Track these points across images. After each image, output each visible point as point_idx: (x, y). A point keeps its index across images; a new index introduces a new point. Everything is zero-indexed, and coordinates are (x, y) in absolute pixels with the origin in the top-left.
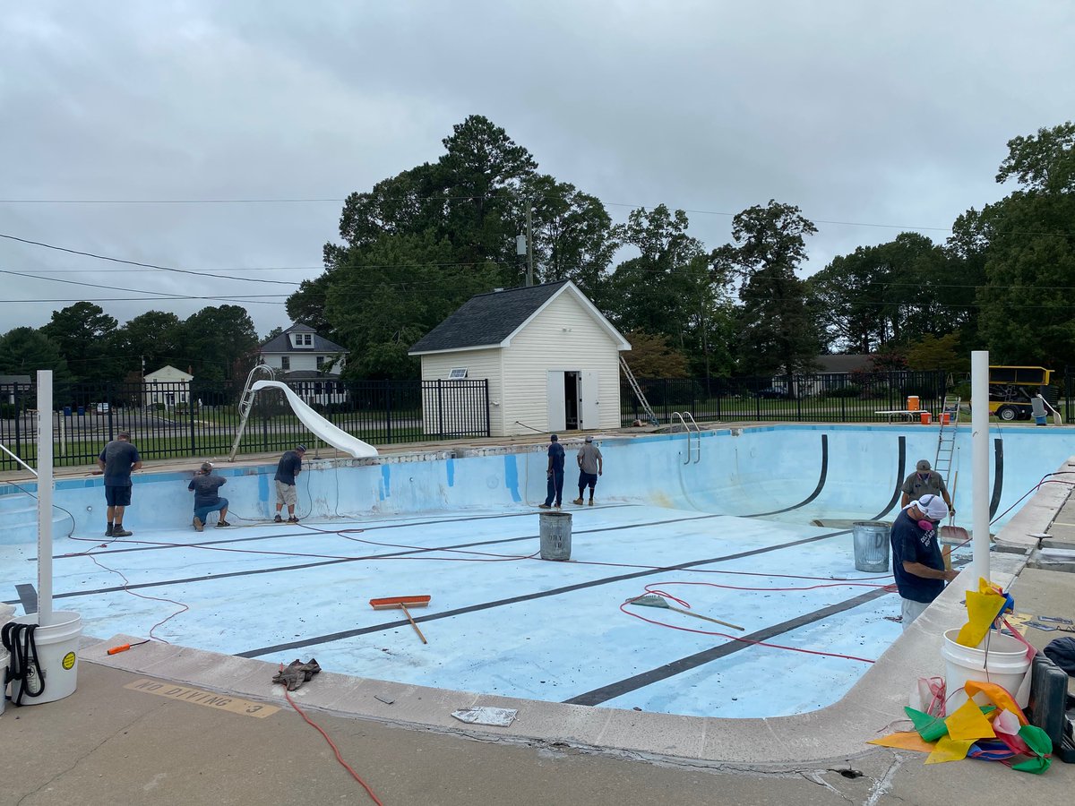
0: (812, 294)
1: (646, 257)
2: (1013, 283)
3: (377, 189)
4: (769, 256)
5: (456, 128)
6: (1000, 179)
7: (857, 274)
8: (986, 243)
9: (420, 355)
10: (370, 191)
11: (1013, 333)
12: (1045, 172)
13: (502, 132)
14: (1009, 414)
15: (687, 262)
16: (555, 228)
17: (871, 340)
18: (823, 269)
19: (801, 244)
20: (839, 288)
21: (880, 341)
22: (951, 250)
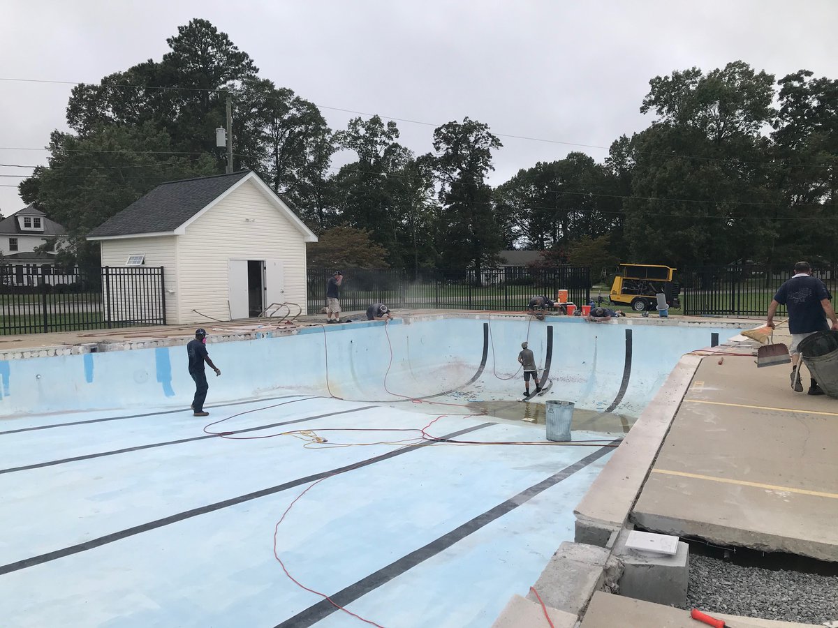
0: (501, 200)
1: (363, 161)
2: (651, 195)
3: (105, 81)
4: (464, 166)
5: (181, 29)
6: (643, 110)
7: (536, 185)
8: (633, 164)
9: (100, 241)
10: (98, 83)
11: (649, 236)
12: (676, 106)
13: (225, 36)
14: (640, 306)
15: (400, 168)
16: (276, 129)
17: (546, 239)
18: (510, 180)
19: (489, 157)
20: (521, 195)
21: (553, 240)
22: (607, 168)
